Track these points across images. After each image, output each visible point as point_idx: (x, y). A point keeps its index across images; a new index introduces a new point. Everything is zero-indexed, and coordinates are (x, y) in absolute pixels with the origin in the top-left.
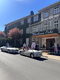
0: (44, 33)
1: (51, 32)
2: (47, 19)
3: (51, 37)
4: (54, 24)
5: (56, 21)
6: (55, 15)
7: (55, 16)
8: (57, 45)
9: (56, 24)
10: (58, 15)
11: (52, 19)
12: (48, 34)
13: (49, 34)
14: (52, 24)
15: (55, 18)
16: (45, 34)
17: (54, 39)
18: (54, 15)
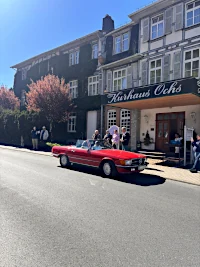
0: (148, 94)
2: (159, 44)
4: (185, 62)
5: (192, 50)
6: (189, 28)
7: (189, 34)
9: (192, 60)
11: (177, 44)
12: (162, 95)
13: (167, 95)
14: (175, 60)
15: (189, 40)
16: (152, 95)
17: (184, 113)
18: (184, 29)
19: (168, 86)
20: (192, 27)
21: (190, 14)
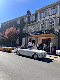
0: (40, 33)
1: (47, 32)
2: (43, 19)
3: (46, 37)
4: (50, 24)
5: (52, 21)
6: (51, 15)
9: (52, 24)
10: (54, 15)
11: (48, 19)
13: (45, 34)
14: (48, 24)
15: (51, 18)
17: (50, 39)
19: (46, 31)
21: (52, 11)
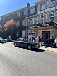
0: (40, 26)
1: (47, 25)
2: (43, 12)
3: (46, 29)
4: (50, 17)
5: (52, 14)
7: (52, 9)
8: (52, 38)
9: (52, 17)
10: (54, 8)
11: (48, 12)
12: (44, 26)
14: (48, 16)
15: (52, 11)
16: (41, 26)
18: (50, 8)
20: (52, 7)
21: (52, 3)
